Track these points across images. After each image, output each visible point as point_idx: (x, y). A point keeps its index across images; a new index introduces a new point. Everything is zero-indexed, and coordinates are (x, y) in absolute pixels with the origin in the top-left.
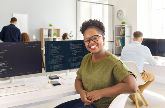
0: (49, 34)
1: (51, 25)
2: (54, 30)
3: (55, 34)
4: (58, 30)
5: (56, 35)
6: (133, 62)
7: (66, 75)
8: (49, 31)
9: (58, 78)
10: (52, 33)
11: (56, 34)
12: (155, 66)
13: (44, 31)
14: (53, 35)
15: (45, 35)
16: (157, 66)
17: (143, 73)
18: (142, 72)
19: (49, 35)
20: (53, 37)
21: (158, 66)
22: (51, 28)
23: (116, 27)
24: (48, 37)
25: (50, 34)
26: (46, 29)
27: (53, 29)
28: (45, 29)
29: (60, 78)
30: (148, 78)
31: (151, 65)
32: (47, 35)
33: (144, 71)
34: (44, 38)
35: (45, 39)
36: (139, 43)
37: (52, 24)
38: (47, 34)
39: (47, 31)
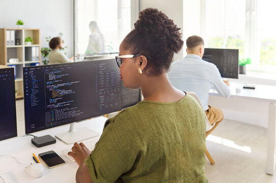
0: (16, 40)
1: (20, 23)
2: (28, 31)
3: (30, 38)
4: (35, 33)
5: (31, 41)
6: (194, 93)
7: (70, 131)
8: (18, 33)
9: (54, 142)
10: (24, 36)
11: (32, 38)
12: (226, 97)
13: (7, 34)
14: (26, 41)
15: (8, 42)
16: (230, 97)
17: (208, 111)
18: (207, 109)
19: (18, 41)
20: (26, 44)
21: (232, 96)
22: (20, 27)
24: (16, 44)
25: (19, 39)
26: (10, 30)
27: (26, 30)
28: (7, 30)
29: (57, 140)
30: (216, 117)
31: (220, 94)
32: (12, 42)
33: (209, 106)
34: (7, 46)
35: (8, 48)
36: (198, 57)
37: (23, 21)
38: (13, 39)
39: (13, 33)
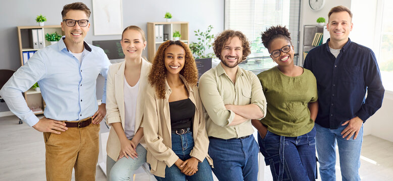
0: (165, 35)
1: (168, 16)
2: (176, 25)
3: (178, 33)
4: (184, 26)
5: (180, 36)
8: (166, 27)
10: (172, 31)
11: (180, 33)
13: (156, 28)
14: (174, 36)
15: (157, 38)
22: (169, 21)
23: (304, 28)
25: (168, 34)
26: (159, 25)
28: (156, 25)
32: (161, 37)
34: (156, 42)
35: (157, 45)
37: (171, 13)
38: (162, 34)
39: (161, 27)
